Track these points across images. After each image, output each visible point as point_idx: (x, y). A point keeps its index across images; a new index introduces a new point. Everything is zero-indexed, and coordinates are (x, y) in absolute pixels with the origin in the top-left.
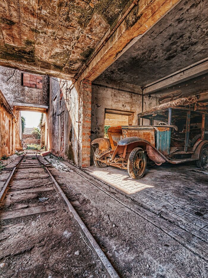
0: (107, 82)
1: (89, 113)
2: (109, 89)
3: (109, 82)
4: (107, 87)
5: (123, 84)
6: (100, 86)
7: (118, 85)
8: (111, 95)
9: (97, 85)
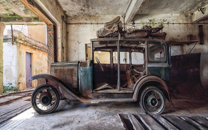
0: (86, 19)
1: (52, 52)
2: (88, 25)
3: (87, 19)
4: (86, 23)
5: (102, 17)
6: (80, 24)
7: (97, 20)
8: (91, 31)
9: (77, 24)
